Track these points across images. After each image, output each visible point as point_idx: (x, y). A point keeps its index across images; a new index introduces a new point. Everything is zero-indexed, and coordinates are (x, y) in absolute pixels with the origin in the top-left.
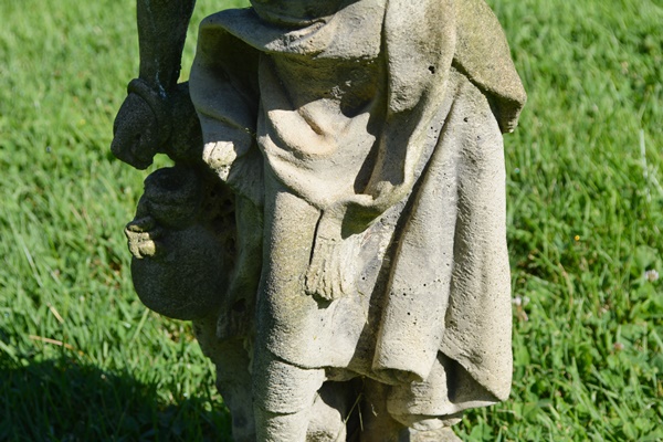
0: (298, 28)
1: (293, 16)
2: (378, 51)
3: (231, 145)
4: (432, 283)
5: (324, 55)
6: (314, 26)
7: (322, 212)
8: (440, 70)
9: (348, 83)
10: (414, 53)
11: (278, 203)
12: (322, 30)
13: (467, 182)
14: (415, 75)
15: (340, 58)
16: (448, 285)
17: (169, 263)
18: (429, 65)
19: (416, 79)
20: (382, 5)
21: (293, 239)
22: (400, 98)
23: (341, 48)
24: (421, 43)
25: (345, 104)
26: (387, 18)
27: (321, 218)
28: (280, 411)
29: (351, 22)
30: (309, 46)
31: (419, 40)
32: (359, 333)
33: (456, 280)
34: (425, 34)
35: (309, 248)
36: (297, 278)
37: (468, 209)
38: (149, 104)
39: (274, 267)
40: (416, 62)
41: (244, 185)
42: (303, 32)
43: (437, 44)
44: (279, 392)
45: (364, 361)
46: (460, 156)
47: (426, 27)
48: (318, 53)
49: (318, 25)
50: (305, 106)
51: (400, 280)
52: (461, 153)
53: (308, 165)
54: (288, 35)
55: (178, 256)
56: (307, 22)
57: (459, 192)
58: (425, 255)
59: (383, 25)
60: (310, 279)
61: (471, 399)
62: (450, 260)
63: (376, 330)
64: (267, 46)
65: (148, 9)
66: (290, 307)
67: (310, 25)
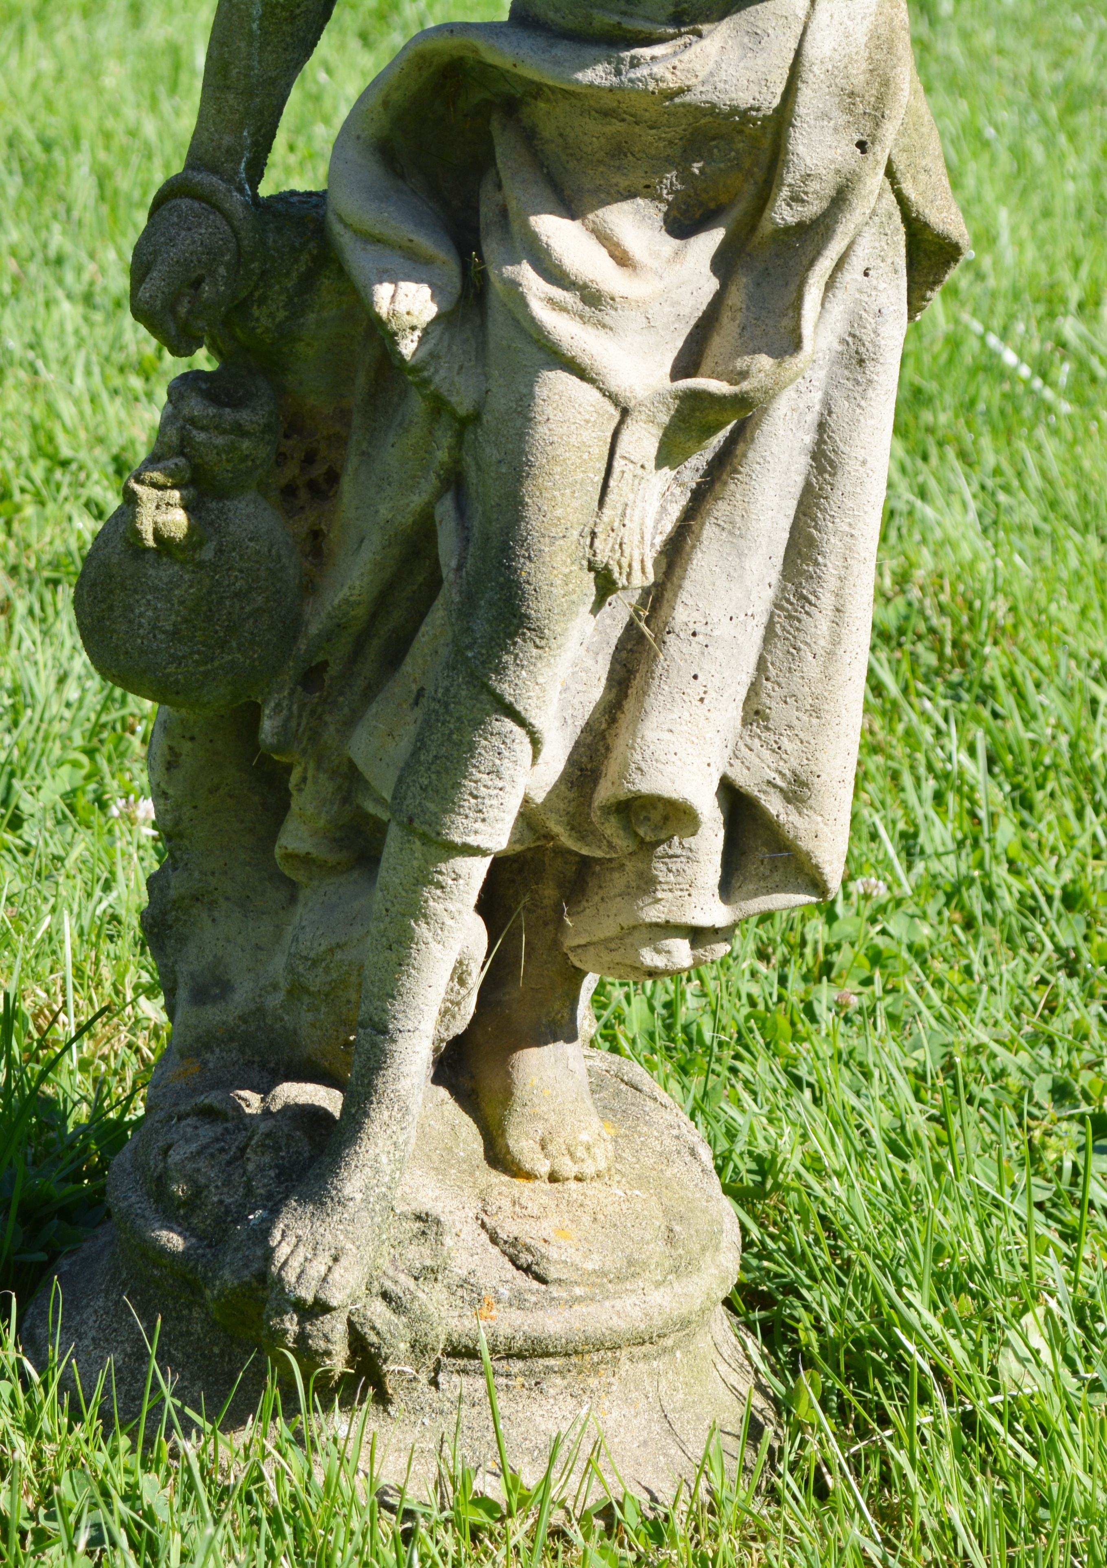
0: (649, 41)
1: (647, 19)
2: (776, 102)
3: (425, 291)
4: (742, 617)
5: (688, 98)
6: (680, 42)
7: (625, 412)
8: (878, 148)
9: (696, 168)
10: (835, 113)
11: (541, 391)
12: (696, 48)
13: (842, 406)
14: (830, 154)
15: (714, 106)
16: (760, 632)
17: (201, 565)
18: (857, 137)
19: (833, 161)
20: (802, 14)
21: (573, 457)
22: (795, 199)
23: (720, 86)
24: (852, 94)
25: (675, 213)
26: (809, 37)
27: (621, 422)
28: (473, 840)
29: (746, 40)
30: (669, 76)
31: (849, 88)
32: (581, 723)
33: (780, 619)
34: (862, 78)
35: (599, 478)
36: (575, 533)
37: (831, 463)
38: (227, 217)
39: (530, 513)
40: (835, 129)
41: (442, 373)
42: (658, 50)
43: (880, 98)
44: (483, 791)
45: (572, 795)
46: (840, 348)
47: (864, 66)
48: (681, 91)
49: (686, 39)
50: (600, 212)
51: (690, 602)
52: (843, 341)
53: (607, 320)
54: (627, 55)
55: (219, 551)
56: (671, 31)
57: (822, 427)
58: (741, 555)
59: (798, 53)
60: (601, 537)
61: (769, 891)
62: (774, 576)
63: (613, 721)
64: (580, 76)
65: (255, 26)
66: (557, 591)
67: (673, 37)
